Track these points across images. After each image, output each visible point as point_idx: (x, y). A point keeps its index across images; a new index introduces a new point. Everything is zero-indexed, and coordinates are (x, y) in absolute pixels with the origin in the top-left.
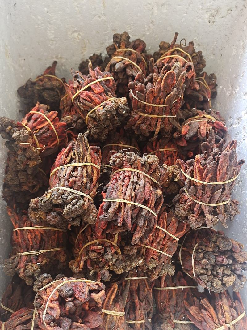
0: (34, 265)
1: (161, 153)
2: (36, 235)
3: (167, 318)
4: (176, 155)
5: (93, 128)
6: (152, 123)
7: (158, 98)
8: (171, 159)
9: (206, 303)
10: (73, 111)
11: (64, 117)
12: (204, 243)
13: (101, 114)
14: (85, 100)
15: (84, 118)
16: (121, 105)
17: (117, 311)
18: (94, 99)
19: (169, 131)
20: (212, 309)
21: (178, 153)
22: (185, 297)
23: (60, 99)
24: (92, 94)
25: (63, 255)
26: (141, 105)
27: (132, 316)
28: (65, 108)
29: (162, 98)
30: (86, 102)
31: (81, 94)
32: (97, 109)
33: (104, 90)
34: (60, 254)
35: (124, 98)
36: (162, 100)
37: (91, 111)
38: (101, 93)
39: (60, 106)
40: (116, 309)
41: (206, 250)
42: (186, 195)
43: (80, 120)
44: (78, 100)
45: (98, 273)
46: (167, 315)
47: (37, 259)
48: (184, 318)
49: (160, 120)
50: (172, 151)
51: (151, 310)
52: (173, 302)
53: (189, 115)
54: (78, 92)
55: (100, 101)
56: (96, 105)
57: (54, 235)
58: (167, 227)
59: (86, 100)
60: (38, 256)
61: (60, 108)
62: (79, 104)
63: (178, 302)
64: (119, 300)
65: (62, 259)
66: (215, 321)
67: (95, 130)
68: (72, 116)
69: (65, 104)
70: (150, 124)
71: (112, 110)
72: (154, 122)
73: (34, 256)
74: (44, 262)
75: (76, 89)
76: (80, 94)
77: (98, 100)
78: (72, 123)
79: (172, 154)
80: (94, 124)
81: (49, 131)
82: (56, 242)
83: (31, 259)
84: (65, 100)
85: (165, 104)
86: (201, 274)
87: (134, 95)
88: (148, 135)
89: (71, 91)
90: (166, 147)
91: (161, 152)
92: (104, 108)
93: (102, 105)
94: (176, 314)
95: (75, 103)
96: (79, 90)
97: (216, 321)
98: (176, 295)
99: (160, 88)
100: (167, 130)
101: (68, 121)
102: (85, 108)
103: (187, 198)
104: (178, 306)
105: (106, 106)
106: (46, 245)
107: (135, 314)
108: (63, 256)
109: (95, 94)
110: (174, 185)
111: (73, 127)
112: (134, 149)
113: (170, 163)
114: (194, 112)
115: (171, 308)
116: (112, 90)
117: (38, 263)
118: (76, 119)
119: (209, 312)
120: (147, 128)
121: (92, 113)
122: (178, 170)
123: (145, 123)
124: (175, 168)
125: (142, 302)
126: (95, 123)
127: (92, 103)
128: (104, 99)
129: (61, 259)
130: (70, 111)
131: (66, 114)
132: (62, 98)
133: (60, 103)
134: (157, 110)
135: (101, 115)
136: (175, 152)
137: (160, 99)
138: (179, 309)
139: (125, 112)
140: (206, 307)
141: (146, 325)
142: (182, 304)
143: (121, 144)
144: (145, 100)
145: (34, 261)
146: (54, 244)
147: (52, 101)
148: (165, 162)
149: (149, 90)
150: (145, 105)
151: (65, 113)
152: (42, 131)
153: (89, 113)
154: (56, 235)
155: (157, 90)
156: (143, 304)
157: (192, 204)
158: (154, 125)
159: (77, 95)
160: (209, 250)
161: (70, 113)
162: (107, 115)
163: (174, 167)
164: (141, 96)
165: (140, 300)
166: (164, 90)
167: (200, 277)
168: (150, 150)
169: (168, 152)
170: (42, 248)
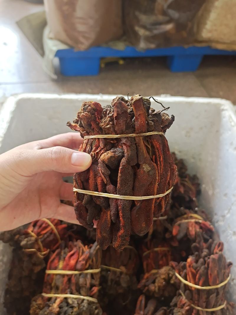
4: (170, 254)
21: (172, 251)
42: (182, 298)
50: (165, 250)
79: (166, 253)
81: (52, 236)
90: (160, 246)
91: (156, 252)
100: (159, 231)
103: (184, 302)
114: (182, 212)
136: (168, 251)
148: (160, 262)
152: (46, 236)
157: (190, 309)
163: (169, 268)
169: (162, 251)
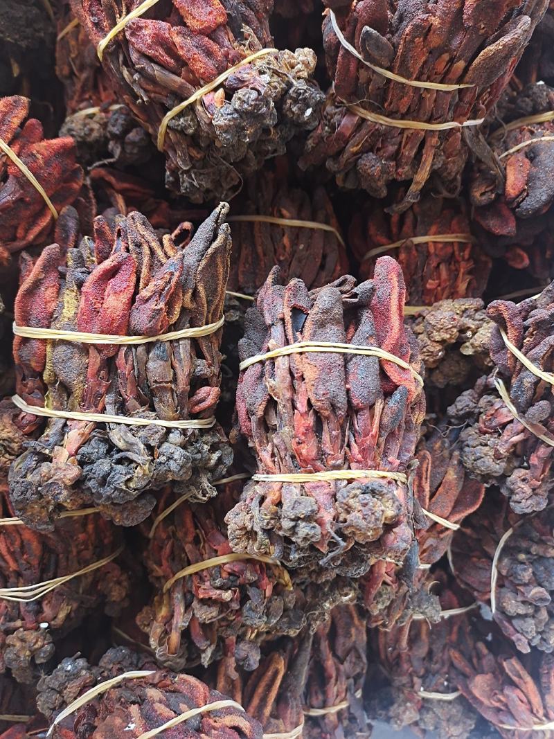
0: (31, 636)
1: (417, 250)
2: (25, 542)
3: (404, 685)
4: (467, 257)
5: (187, 172)
6: (402, 150)
7: (446, 57)
8: (449, 270)
9: (515, 668)
10: (105, 89)
11: (74, 111)
12: (535, 534)
13: (220, 127)
14: (151, 59)
15: (151, 130)
16: (295, 83)
17: (286, 732)
18: (189, 55)
19: (455, 179)
20: (530, 685)
21: (473, 247)
22: (454, 637)
23: (56, 35)
24: (179, 33)
25: (119, 583)
26: (369, 81)
27: (317, 699)
28: (75, 75)
29: (459, 59)
30: (156, 71)
31: (133, 34)
32: (202, 103)
33: (228, 14)
34: (109, 575)
35: (306, 49)
36: (461, 64)
37: (176, 109)
38: (215, 31)
39: (59, 62)
40: (282, 727)
41: (541, 554)
42: (502, 407)
43: (134, 130)
44: (121, 58)
45: (227, 640)
46: (405, 680)
47: (39, 611)
48: (448, 686)
49: (434, 141)
50: (452, 243)
51: (362, 669)
52: (422, 651)
53: (521, 108)
54: (122, 22)
55: (211, 64)
56: (197, 84)
57: (85, 531)
58: (431, 498)
59: (156, 63)
60: (39, 602)
61: (58, 73)
62: (126, 73)
63: (435, 650)
64: (289, 694)
65: (117, 594)
66: (535, 712)
67: (195, 183)
68: (106, 110)
69: (76, 57)
70: (396, 157)
71: (264, 109)
72: (411, 149)
73: (27, 603)
74: (62, 615)
75: (112, 7)
76: (128, 34)
77: (202, 64)
78: (107, 141)
79: (453, 253)
80: (191, 158)
82: (91, 547)
83: (19, 609)
84: (73, 43)
85: (467, 78)
86: (519, 616)
87: (347, 39)
88: (384, 193)
89: (93, 15)
90: (434, 229)
91: (419, 249)
92: (228, 97)
93: (221, 85)
94: (428, 680)
95: (110, 70)
96: (124, 11)
97: (537, 711)
98: (430, 633)
99: (460, 11)
100: (449, 174)
101: (92, 130)
102: (152, 95)
103: (509, 419)
104: (435, 659)
105: (240, 93)
106: (63, 563)
107: (325, 693)
108: (118, 587)
109: (192, 33)
110: (458, 362)
111: (112, 160)
112: (325, 231)
113: (443, 285)
114: (539, 100)
115: (416, 663)
116: (257, 12)
117: (44, 625)
118: (121, 129)
119: (522, 691)
120: (384, 171)
121: (180, 115)
122: (478, 316)
123: (379, 150)
124: (466, 309)
125: (342, 663)
126: (194, 153)
127: (179, 75)
128: (226, 55)
129: (113, 593)
130: (96, 87)
131: (81, 101)
132: (62, 29)
133: (54, 51)
134: (429, 105)
135: (218, 132)
136: (462, 246)
137: (452, 61)
138: (435, 667)
139: (309, 112)
140: (515, 679)
141: (352, 711)
142: (443, 654)
143: (282, 216)
144: (392, 61)
145: (30, 618)
146: (87, 554)
147: (24, 44)
148: (430, 281)
149: (416, 21)
150: (389, 81)
151: (76, 98)
153: (170, 114)
154: (90, 527)
155: (443, 23)
156: (346, 667)
157: (524, 442)
158: (409, 157)
159: (116, 36)
160: (549, 555)
161: (94, 97)
162: (243, 129)
163: (463, 307)
164: (378, 46)
165: (337, 657)
166: (477, 21)
167: (514, 622)
168: (379, 238)
169: (440, 246)
170: (51, 574)
